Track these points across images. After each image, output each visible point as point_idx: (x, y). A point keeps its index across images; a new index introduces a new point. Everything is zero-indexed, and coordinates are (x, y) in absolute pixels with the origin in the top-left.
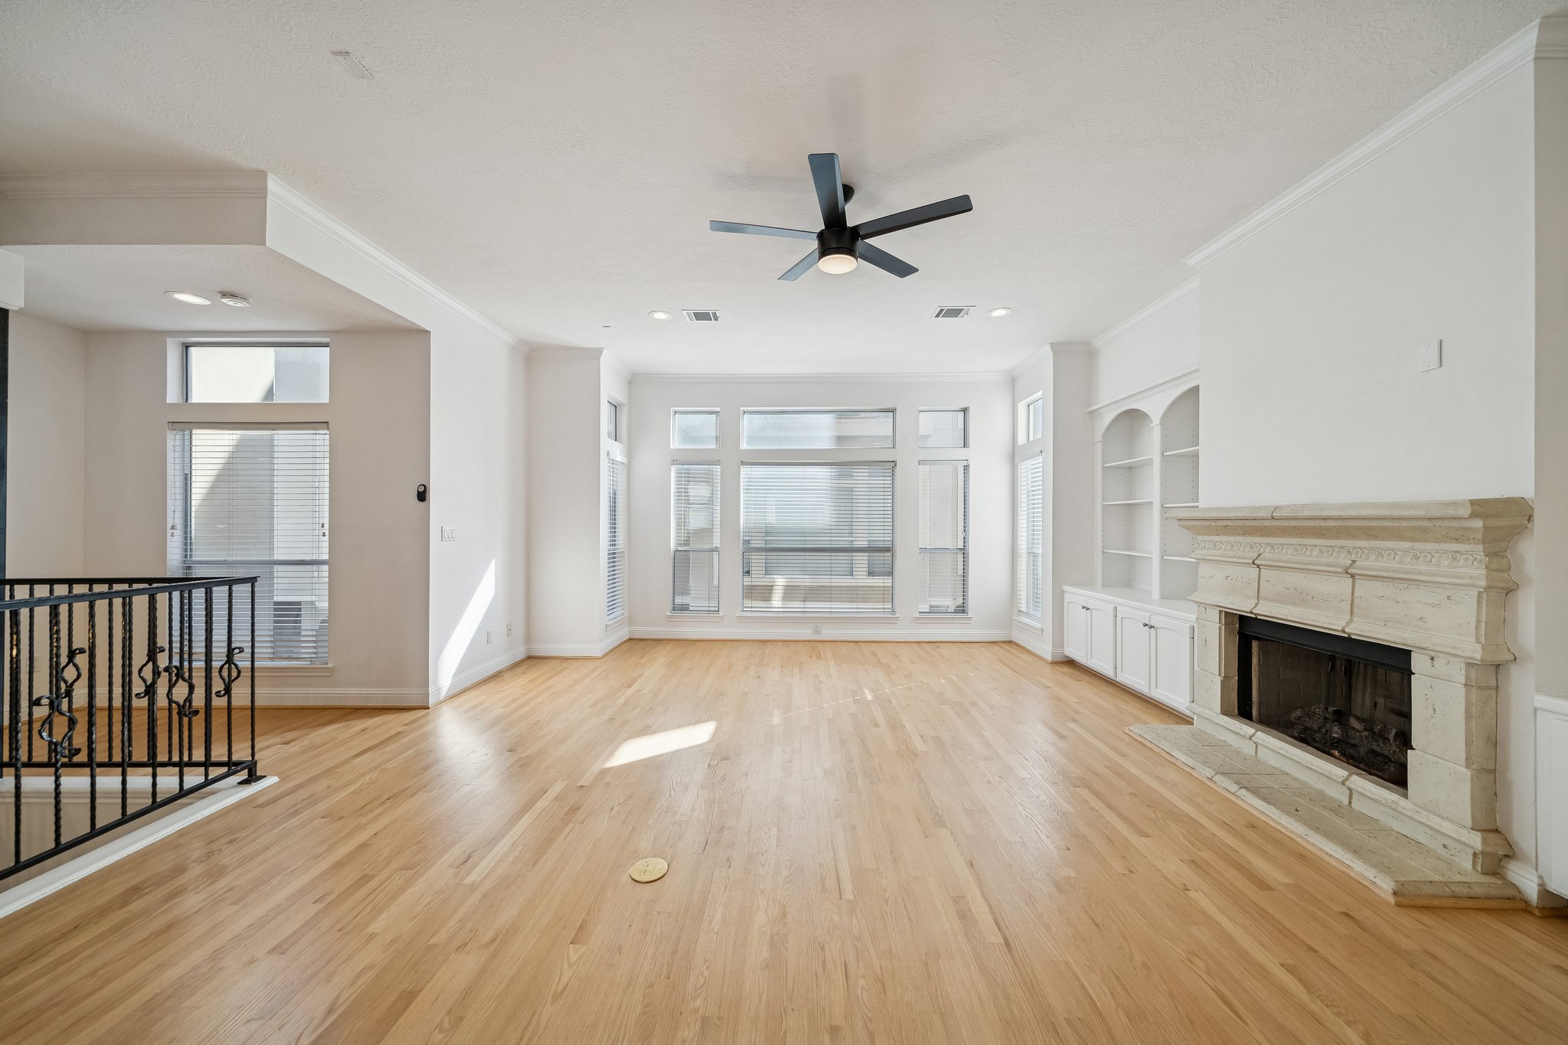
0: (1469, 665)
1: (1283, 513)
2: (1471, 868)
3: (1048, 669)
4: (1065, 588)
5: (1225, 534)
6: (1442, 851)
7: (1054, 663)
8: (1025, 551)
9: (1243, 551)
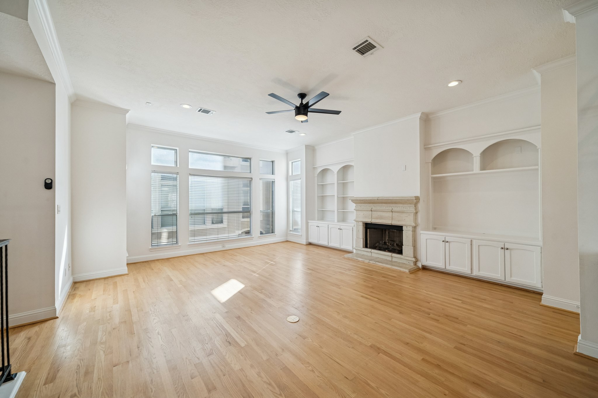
0: (413, 227)
1: (380, 199)
2: (413, 265)
3: (305, 246)
4: (309, 221)
5: (363, 204)
6: (408, 263)
7: (307, 245)
8: (291, 210)
9: (368, 208)
